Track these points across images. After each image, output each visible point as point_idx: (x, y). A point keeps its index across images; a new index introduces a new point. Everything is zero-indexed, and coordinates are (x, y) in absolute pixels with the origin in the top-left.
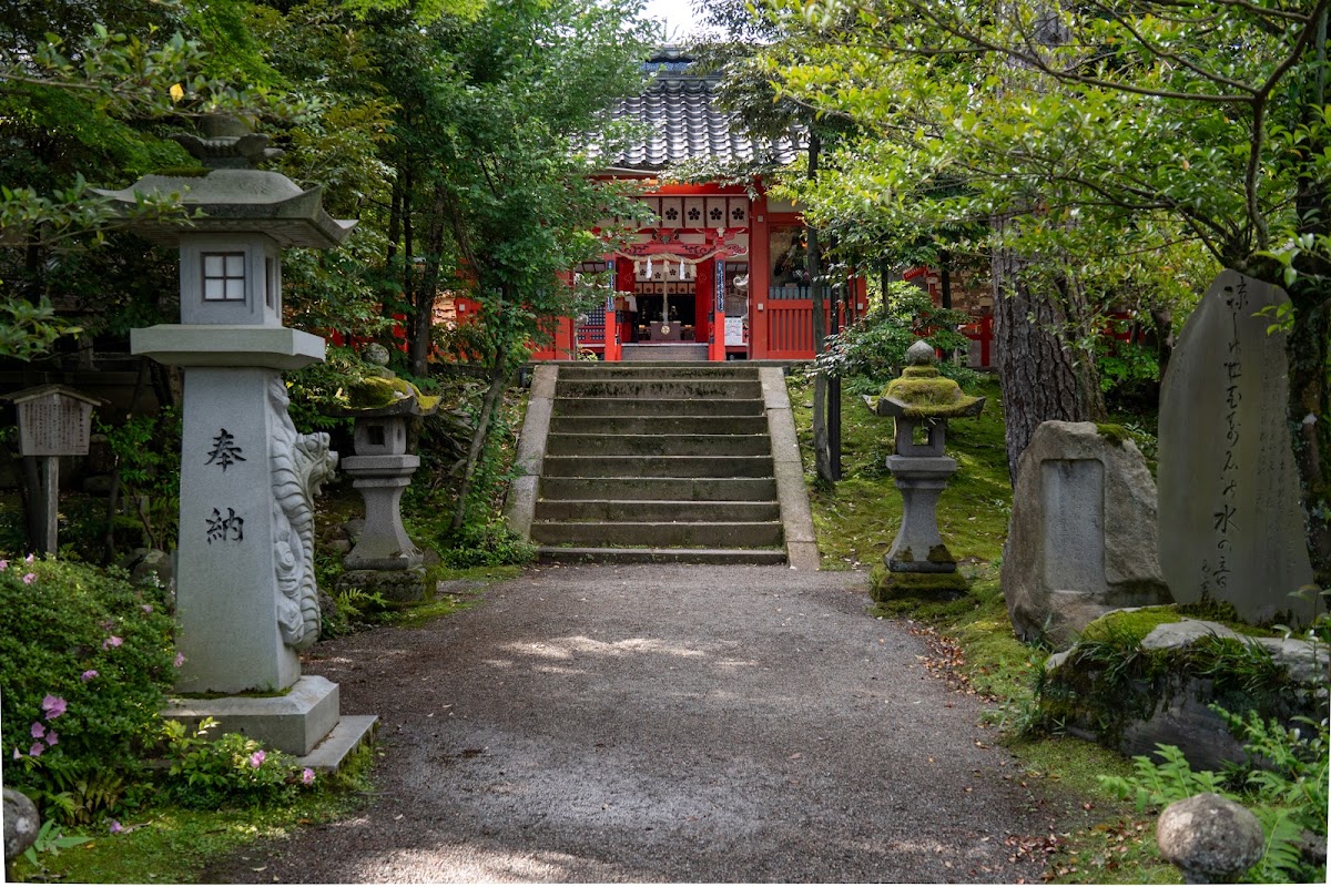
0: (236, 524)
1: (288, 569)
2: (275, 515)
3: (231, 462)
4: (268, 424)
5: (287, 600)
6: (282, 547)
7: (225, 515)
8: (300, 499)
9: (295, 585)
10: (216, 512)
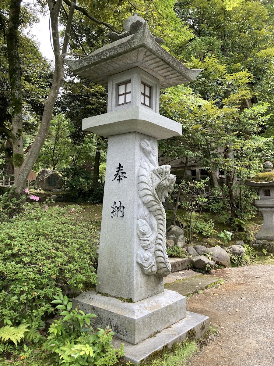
0: (122, 209)
1: (144, 234)
2: (138, 206)
3: (121, 179)
4: (137, 160)
5: (143, 251)
6: (141, 222)
7: (118, 205)
8: (151, 198)
9: (147, 243)
10: (115, 203)
